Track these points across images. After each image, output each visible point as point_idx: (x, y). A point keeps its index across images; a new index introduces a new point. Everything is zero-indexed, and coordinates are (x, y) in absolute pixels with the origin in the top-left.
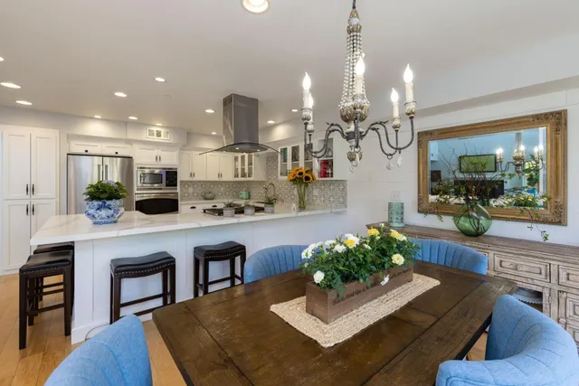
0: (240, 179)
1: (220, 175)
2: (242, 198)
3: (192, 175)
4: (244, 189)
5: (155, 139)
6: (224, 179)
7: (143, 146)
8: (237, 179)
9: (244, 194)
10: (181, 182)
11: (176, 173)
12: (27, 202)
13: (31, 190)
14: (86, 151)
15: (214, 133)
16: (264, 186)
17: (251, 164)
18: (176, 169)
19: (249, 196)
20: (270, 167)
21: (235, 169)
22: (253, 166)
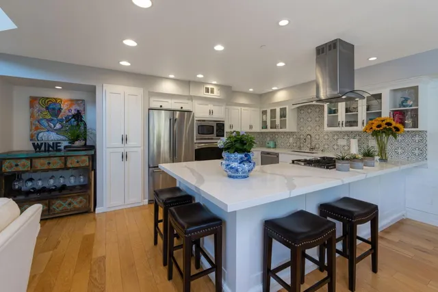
0: (269, 130)
1: (251, 127)
2: (269, 147)
3: (231, 126)
4: (268, 139)
5: (209, 95)
6: (254, 130)
7: (200, 102)
8: (264, 130)
9: (271, 144)
11: (223, 125)
12: (122, 150)
13: (125, 139)
14: (161, 106)
15: (251, 90)
16: (295, 137)
17: (285, 117)
18: (223, 121)
19: (275, 145)
20: (302, 120)
21: (263, 121)
22: (287, 118)
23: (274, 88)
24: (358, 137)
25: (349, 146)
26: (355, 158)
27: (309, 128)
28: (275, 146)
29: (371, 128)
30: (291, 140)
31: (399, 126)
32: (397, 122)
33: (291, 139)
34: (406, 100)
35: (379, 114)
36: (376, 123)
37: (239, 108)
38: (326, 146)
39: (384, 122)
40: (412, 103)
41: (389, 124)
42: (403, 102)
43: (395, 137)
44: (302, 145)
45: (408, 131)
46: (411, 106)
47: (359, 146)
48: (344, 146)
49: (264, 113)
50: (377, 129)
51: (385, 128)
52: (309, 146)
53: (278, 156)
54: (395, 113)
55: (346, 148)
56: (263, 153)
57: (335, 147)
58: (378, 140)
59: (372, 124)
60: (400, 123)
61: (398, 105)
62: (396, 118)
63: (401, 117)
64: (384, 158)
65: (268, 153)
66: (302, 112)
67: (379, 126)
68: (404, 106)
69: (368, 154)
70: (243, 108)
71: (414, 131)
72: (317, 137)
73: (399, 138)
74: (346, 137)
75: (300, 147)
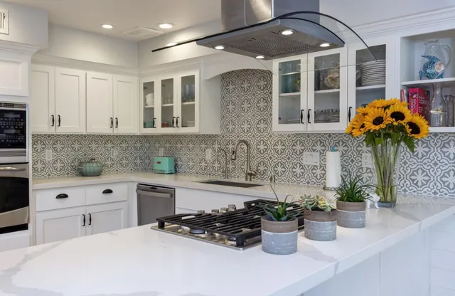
0: (159, 130)
1: (114, 123)
2: (162, 173)
3: (56, 121)
4: (162, 151)
6: (123, 130)
8: (149, 131)
9: (166, 164)
10: (34, 136)
11: (23, 114)
15: (108, 27)
16: (216, 146)
17: (192, 98)
18: (24, 106)
19: (176, 166)
20: (231, 107)
21: (145, 109)
22: (197, 102)
23: (166, 26)
24: (341, 148)
25: (323, 168)
26: (316, 209)
27: (246, 126)
28: (175, 170)
29: (363, 126)
30: (209, 155)
31: (419, 120)
32: (415, 111)
33: (209, 152)
34: (432, 62)
35: (381, 93)
36: (373, 113)
37: (81, 73)
38: (279, 169)
39: (389, 112)
40: (442, 68)
41: (398, 116)
42: (425, 67)
43: (411, 147)
44: (231, 166)
45: (436, 134)
46: (441, 76)
47: (343, 167)
48: (314, 167)
49: (148, 88)
50: (374, 127)
51: (390, 126)
52: (245, 167)
53: (173, 195)
54: (411, 90)
55: (319, 172)
56: (141, 187)
57: (298, 170)
58: (376, 156)
59: (365, 114)
60: (422, 114)
61: (417, 75)
62: (414, 102)
63: (423, 102)
64: (389, 198)
65: (154, 188)
66: (231, 87)
67: (378, 121)
68: (429, 77)
69: (351, 196)
70: (91, 74)
71: (446, 134)
72: (262, 147)
73: (420, 149)
74: (319, 148)
75: (226, 172)
